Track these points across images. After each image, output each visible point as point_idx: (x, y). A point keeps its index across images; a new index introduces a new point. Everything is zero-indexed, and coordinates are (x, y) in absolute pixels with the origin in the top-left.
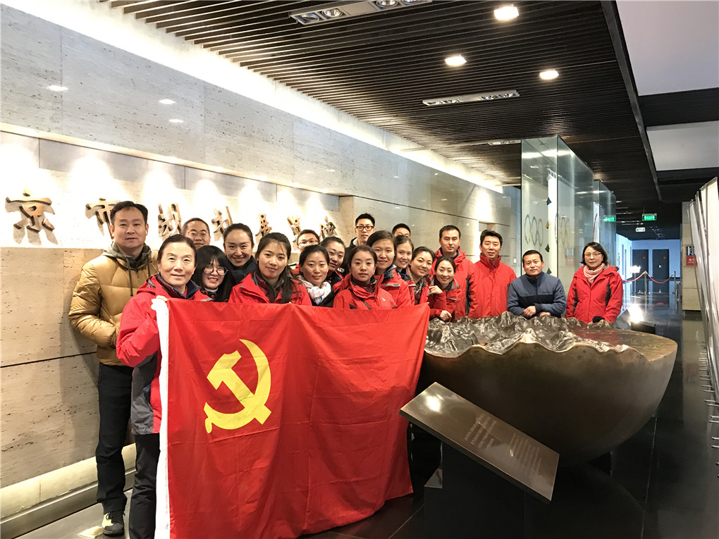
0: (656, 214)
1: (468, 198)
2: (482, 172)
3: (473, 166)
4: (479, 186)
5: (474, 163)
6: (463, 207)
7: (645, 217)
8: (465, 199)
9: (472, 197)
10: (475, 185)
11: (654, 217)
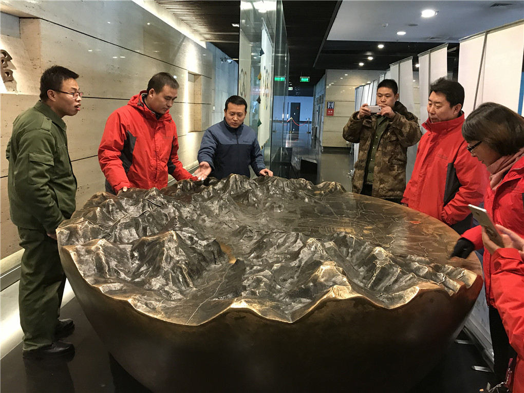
0: (309, 77)
1: (179, 48)
2: (190, 26)
3: (184, 18)
4: (188, 39)
5: (184, 15)
6: (175, 55)
7: (302, 79)
8: (176, 48)
9: (182, 48)
10: (185, 37)
11: (307, 79)
